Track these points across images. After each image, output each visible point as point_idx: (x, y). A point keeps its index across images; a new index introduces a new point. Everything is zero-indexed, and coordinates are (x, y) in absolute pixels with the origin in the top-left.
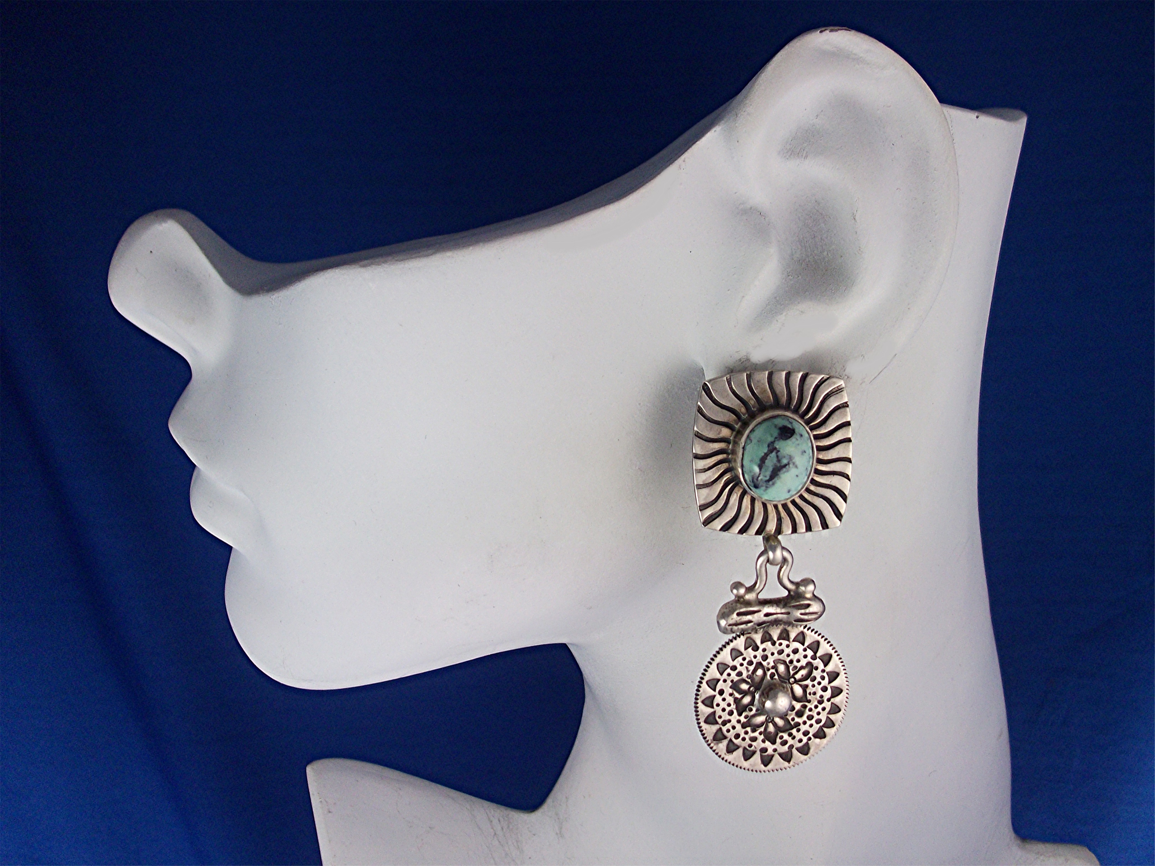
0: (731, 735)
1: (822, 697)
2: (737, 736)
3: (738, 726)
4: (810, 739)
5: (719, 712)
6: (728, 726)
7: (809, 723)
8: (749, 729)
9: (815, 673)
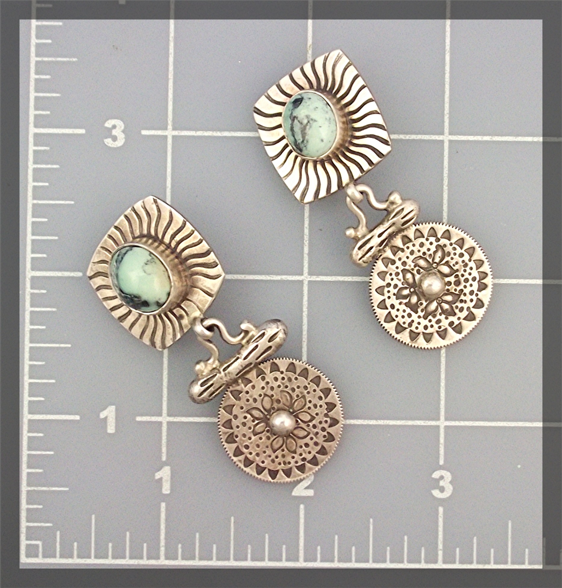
0: (421, 329)
1: (463, 261)
2: (426, 327)
3: (422, 320)
4: (477, 295)
5: (401, 321)
6: (415, 325)
7: (468, 285)
8: (430, 317)
9: (446, 250)
